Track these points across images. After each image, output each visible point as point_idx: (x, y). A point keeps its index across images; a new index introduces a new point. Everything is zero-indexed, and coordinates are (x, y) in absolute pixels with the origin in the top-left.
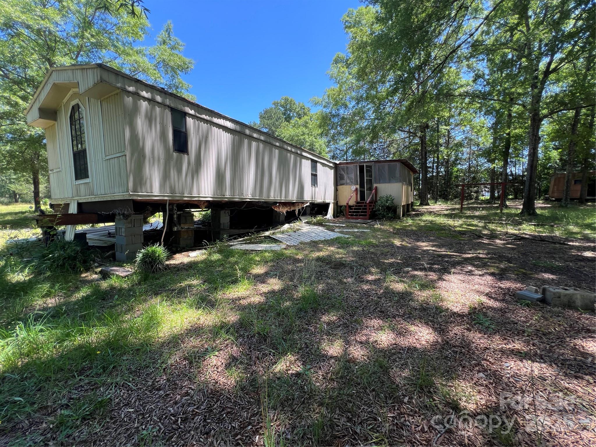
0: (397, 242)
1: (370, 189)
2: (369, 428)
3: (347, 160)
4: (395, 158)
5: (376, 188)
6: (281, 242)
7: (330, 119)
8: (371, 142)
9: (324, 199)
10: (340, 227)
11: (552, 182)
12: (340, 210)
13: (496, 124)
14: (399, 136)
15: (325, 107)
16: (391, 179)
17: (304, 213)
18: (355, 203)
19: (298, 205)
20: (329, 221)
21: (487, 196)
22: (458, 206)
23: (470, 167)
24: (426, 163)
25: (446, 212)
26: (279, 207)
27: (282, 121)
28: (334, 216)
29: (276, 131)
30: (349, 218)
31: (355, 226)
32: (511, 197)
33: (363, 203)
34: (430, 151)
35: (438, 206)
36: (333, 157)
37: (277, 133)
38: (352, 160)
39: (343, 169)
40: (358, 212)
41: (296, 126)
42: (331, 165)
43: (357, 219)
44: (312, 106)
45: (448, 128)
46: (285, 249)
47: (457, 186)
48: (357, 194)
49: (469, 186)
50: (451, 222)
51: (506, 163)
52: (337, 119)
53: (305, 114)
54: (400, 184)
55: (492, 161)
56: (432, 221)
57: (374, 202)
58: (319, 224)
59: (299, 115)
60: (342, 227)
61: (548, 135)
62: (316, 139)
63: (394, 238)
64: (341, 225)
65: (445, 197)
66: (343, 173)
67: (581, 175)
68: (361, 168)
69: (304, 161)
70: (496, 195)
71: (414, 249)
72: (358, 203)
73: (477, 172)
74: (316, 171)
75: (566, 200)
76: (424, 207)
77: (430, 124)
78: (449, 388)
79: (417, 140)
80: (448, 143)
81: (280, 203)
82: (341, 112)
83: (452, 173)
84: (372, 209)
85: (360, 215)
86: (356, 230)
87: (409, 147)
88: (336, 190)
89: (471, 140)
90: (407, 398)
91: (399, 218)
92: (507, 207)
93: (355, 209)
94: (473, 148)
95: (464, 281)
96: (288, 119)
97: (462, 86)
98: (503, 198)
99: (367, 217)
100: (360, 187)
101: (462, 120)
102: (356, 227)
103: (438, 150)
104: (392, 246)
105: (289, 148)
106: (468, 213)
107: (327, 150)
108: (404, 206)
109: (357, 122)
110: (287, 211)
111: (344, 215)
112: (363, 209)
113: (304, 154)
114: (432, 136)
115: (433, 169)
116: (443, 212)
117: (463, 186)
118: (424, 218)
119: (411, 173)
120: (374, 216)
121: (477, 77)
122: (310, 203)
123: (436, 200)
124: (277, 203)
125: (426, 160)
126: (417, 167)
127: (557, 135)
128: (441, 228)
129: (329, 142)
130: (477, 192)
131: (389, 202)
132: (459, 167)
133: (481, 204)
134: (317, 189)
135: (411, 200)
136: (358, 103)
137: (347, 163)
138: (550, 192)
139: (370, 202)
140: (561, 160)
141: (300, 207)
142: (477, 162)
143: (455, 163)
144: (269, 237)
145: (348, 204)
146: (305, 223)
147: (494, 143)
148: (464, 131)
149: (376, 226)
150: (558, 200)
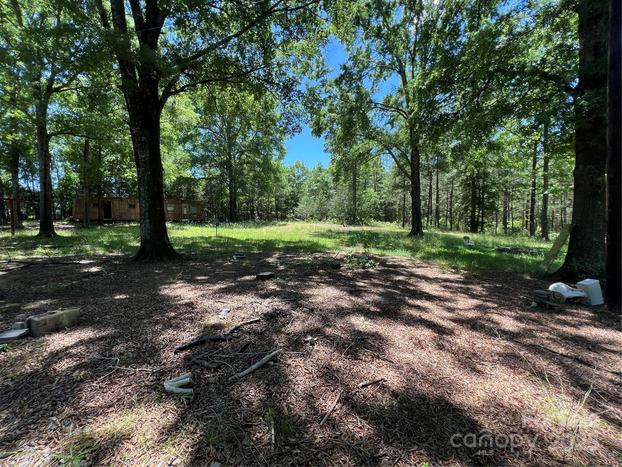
32: (31, 217)
51: (16, 176)
70: (7, 213)
75: (87, 221)
138: (74, 213)
140: (81, 182)
150: (81, 221)
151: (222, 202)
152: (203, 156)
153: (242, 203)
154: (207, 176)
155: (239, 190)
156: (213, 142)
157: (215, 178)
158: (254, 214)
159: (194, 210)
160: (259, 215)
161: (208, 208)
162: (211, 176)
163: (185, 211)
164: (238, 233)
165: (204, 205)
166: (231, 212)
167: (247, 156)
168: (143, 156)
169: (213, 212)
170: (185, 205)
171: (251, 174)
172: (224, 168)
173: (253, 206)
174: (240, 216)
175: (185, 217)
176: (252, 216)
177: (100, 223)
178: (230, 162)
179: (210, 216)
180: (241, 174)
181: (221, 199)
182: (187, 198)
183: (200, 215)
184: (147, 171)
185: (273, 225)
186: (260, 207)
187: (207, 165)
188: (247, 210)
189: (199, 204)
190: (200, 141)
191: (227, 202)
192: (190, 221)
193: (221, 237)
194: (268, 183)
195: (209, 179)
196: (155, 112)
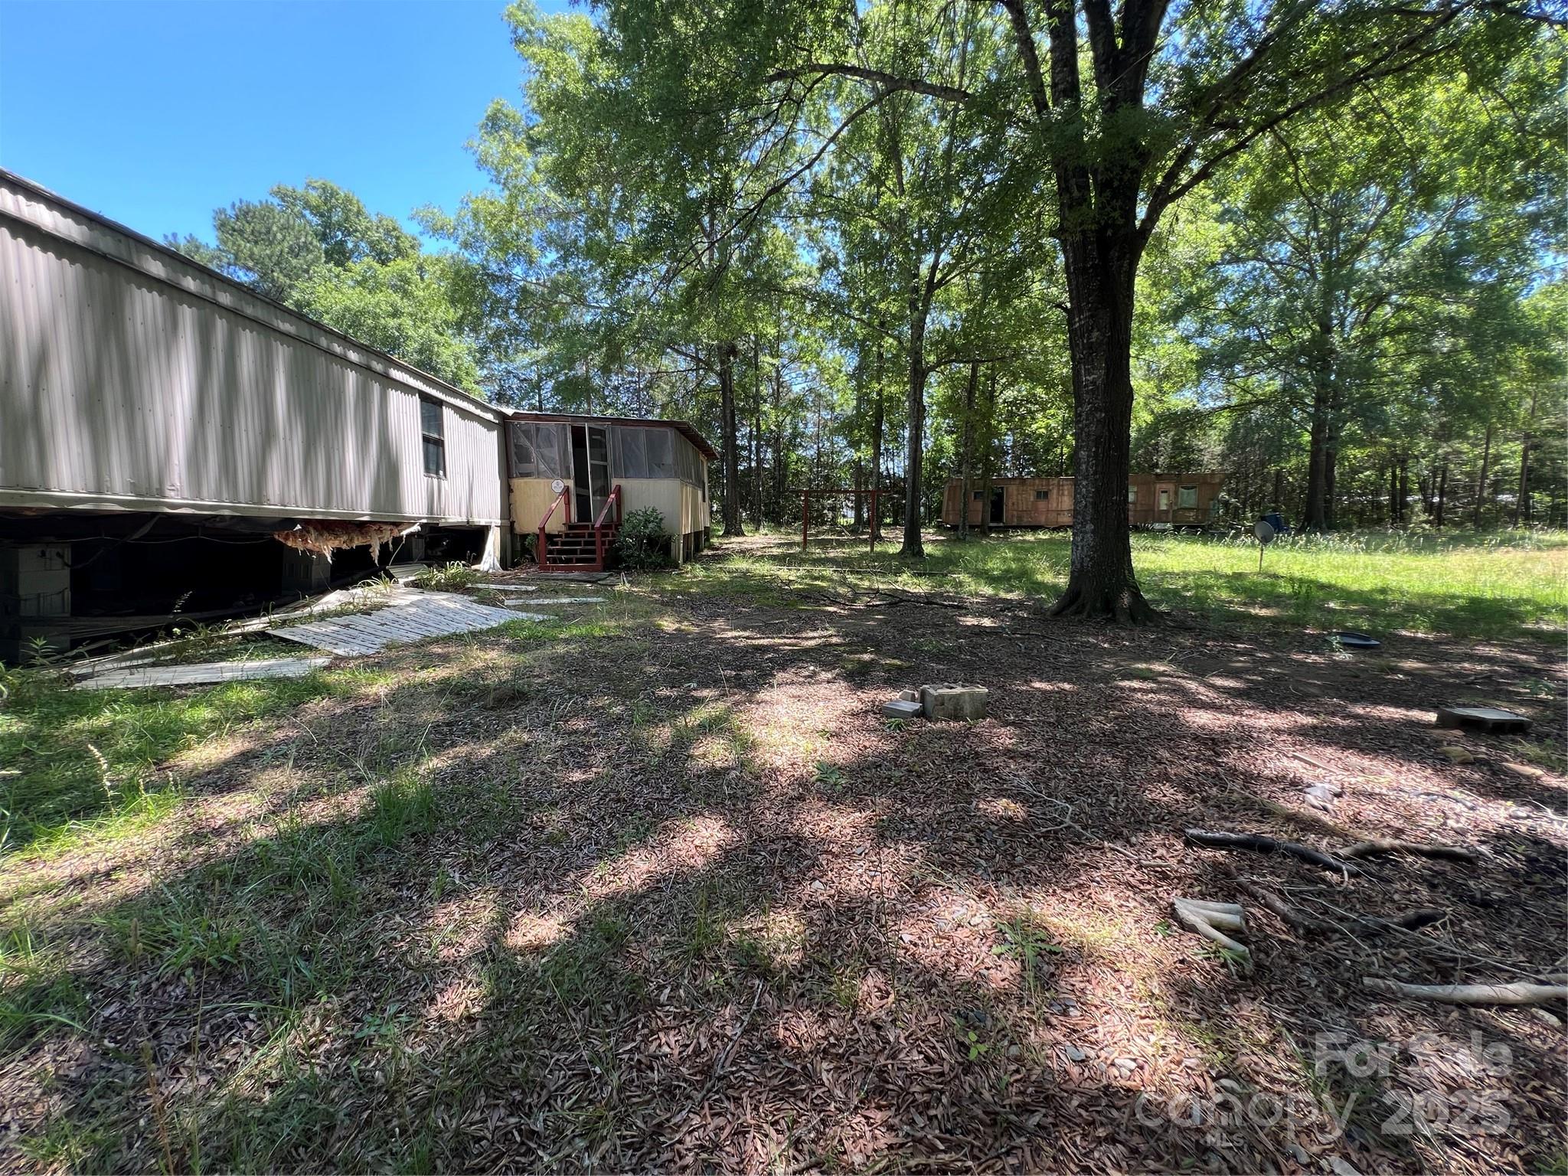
0: (668, 624)
1: (604, 491)
2: (567, 1104)
3: (541, 409)
4: (665, 419)
5: (619, 489)
6: (311, 648)
7: (485, 287)
8: (605, 370)
9: (469, 512)
10: (520, 594)
11: (946, 494)
12: (523, 545)
13: (860, 369)
14: (674, 363)
15: (466, 245)
16: (654, 468)
17: (400, 553)
18: (563, 529)
19: (380, 530)
20: (486, 577)
21: (848, 517)
22: (798, 538)
23: (819, 455)
24: (735, 438)
25: (776, 551)
26: (303, 535)
27: (318, 258)
28: (504, 563)
29: (291, 287)
30: (546, 569)
31: (562, 590)
32: (888, 520)
33: (587, 527)
34: (742, 410)
35: (760, 538)
36: (501, 397)
37: (296, 295)
38: (554, 409)
39: (527, 433)
40: (574, 552)
41: (371, 282)
42: (490, 417)
43: (571, 569)
44: (422, 234)
45: (775, 361)
46: (328, 668)
47: (798, 493)
48: (568, 504)
49: (820, 495)
50: (784, 573)
51: (877, 454)
52: (505, 290)
53: (400, 252)
54: (678, 482)
55: (854, 444)
56: (748, 571)
57: (613, 524)
58: (455, 586)
59: (380, 253)
60: (527, 592)
61: (938, 404)
62: (441, 334)
63: (662, 615)
64: (524, 588)
65: (775, 518)
66: (524, 441)
67: (981, 482)
68: (578, 435)
69: (394, 396)
70: (865, 515)
71: (705, 639)
72: (571, 527)
73: (832, 466)
74: (440, 428)
75: (964, 528)
76: (734, 539)
77: (741, 346)
78: (756, 935)
79: (713, 381)
80: (776, 396)
81: (306, 523)
82: (518, 271)
83: (787, 465)
84: (611, 543)
85: (578, 561)
86: (565, 600)
87: (697, 395)
88: (507, 491)
89: (819, 396)
90: (667, 991)
91: (676, 566)
92: (881, 539)
93: (564, 543)
94: (823, 413)
95: (799, 698)
96: (339, 255)
97: (798, 274)
98: (876, 522)
99: (598, 564)
100: (577, 484)
101: (802, 348)
102: (569, 593)
103: (757, 410)
104: (656, 633)
105: (337, 349)
106: (817, 552)
107: (480, 373)
108: (686, 536)
109: (564, 307)
110: (339, 549)
111: (533, 560)
112: (587, 543)
113: (396, 374)
114: (743, 375)
115: (750, 451)
116: (768, 552)
117: (807, 494)
118: (732, 566)
119: (702, 457)
120: (615, 562)
121: (827, 263)
122: (422, 525)
123: (756, 523)
124: (294, 522)
125: (735, 429)
126: (716, 444)
127: (950, 406)
128: (765, 587)
129: (484, 351)
130: (833, 509)
131: (651, 525)
132: (800, 451)
133: (840, 533)
134: (444, 484)
135: (705, 521)
136: (565, 259)
137: (537, 417)
138: (944, 514)
139: (603, 526)
140: (957, 454)
141: (387, 537)
142: (832, 444)
143: (793, 443)
144: (262, 635)
145: (542, 529)
146: (406, 585)
147: (858, 407)
148: (806, 374)
149: (619, 588)
150: (955, 528)
151: (1278, 473)
152: (1230, 343)
153: (1355, 471)
154: (1234, 401)
155: (1351, 427)
156: (1268, 292)
157: (1259, 402)
158: (1405, 505)
159: (1189, 498)
160: (1429, 508)
161: (1229, 493)
162: (1249, 397)
163: (1163, 503)
164: (1337, 568)
165: (1221, 484)
166: (1310, 502)
167: (1399, 308)
168: (1090, 378)
169: (1244, 504)
170: (1164, 486)
171: (1411, 367)
172: (1299, 365)
173: (1404, 480)
174: (1345, 511)
175: (1162, 517)
176: (1399, 512)
177: (985, 531)
178: (1327, 342)
179: (1236, 514)
180: (1366, 371)
181: (1277, 462)
182: (1170, 467)
183: (1205, 512)
184: (1097, 409)
185: (1502, 543)
186: (1440, 482)
187: (1238, 368)
188: (1377, 493)
189: (1205, 483)
190: (1222, 300)
191: (1298, 470)
192: (1177, 528)
193: (1276, 576)
194: (1495, 386)
195: (1243, 408)
196: (1126, 263)
